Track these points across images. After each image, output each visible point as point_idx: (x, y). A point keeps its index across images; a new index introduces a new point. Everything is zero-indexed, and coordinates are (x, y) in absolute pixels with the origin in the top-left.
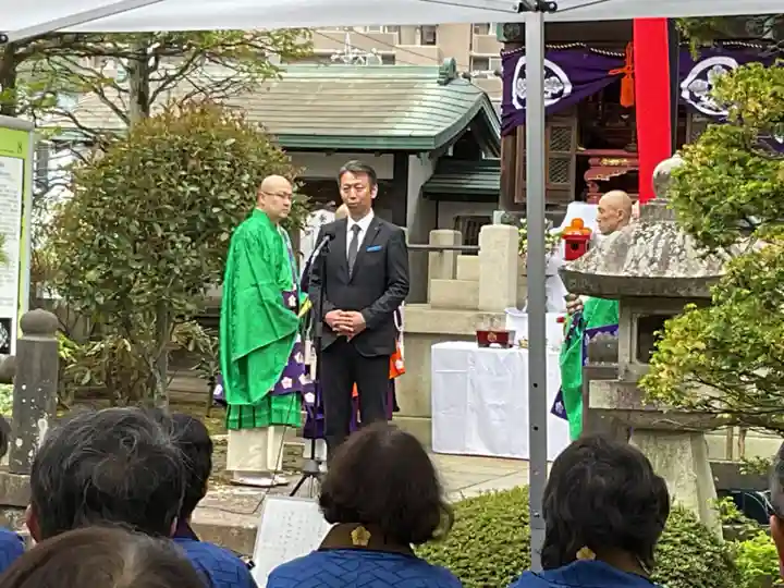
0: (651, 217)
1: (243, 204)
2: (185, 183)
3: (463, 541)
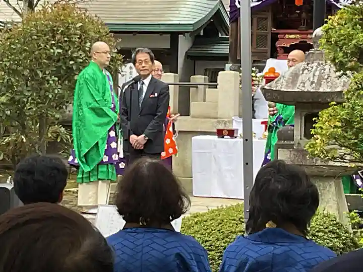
0: (312, 59)
1: (87, 59)
2: (54, 48)
3: (208, 231)
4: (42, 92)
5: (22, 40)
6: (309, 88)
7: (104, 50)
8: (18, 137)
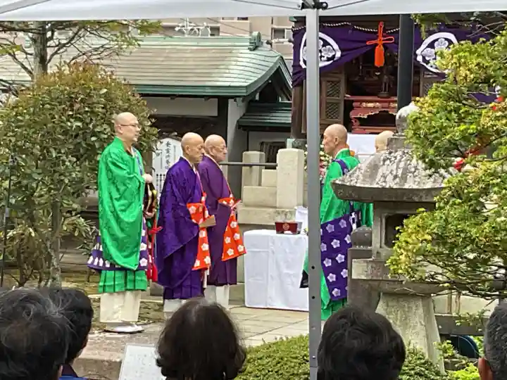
0: (395, 146)
1: (112, 135)
2: (72, 120)
4: (56, 176)
5: (32, 109)
6: (391, 183)
7: (133, 122)
8: (24, 231)
